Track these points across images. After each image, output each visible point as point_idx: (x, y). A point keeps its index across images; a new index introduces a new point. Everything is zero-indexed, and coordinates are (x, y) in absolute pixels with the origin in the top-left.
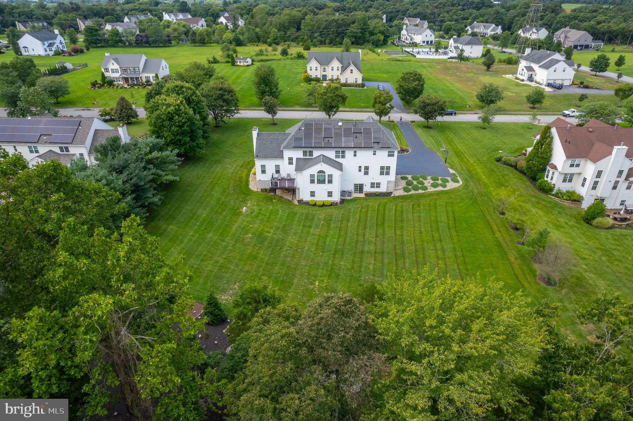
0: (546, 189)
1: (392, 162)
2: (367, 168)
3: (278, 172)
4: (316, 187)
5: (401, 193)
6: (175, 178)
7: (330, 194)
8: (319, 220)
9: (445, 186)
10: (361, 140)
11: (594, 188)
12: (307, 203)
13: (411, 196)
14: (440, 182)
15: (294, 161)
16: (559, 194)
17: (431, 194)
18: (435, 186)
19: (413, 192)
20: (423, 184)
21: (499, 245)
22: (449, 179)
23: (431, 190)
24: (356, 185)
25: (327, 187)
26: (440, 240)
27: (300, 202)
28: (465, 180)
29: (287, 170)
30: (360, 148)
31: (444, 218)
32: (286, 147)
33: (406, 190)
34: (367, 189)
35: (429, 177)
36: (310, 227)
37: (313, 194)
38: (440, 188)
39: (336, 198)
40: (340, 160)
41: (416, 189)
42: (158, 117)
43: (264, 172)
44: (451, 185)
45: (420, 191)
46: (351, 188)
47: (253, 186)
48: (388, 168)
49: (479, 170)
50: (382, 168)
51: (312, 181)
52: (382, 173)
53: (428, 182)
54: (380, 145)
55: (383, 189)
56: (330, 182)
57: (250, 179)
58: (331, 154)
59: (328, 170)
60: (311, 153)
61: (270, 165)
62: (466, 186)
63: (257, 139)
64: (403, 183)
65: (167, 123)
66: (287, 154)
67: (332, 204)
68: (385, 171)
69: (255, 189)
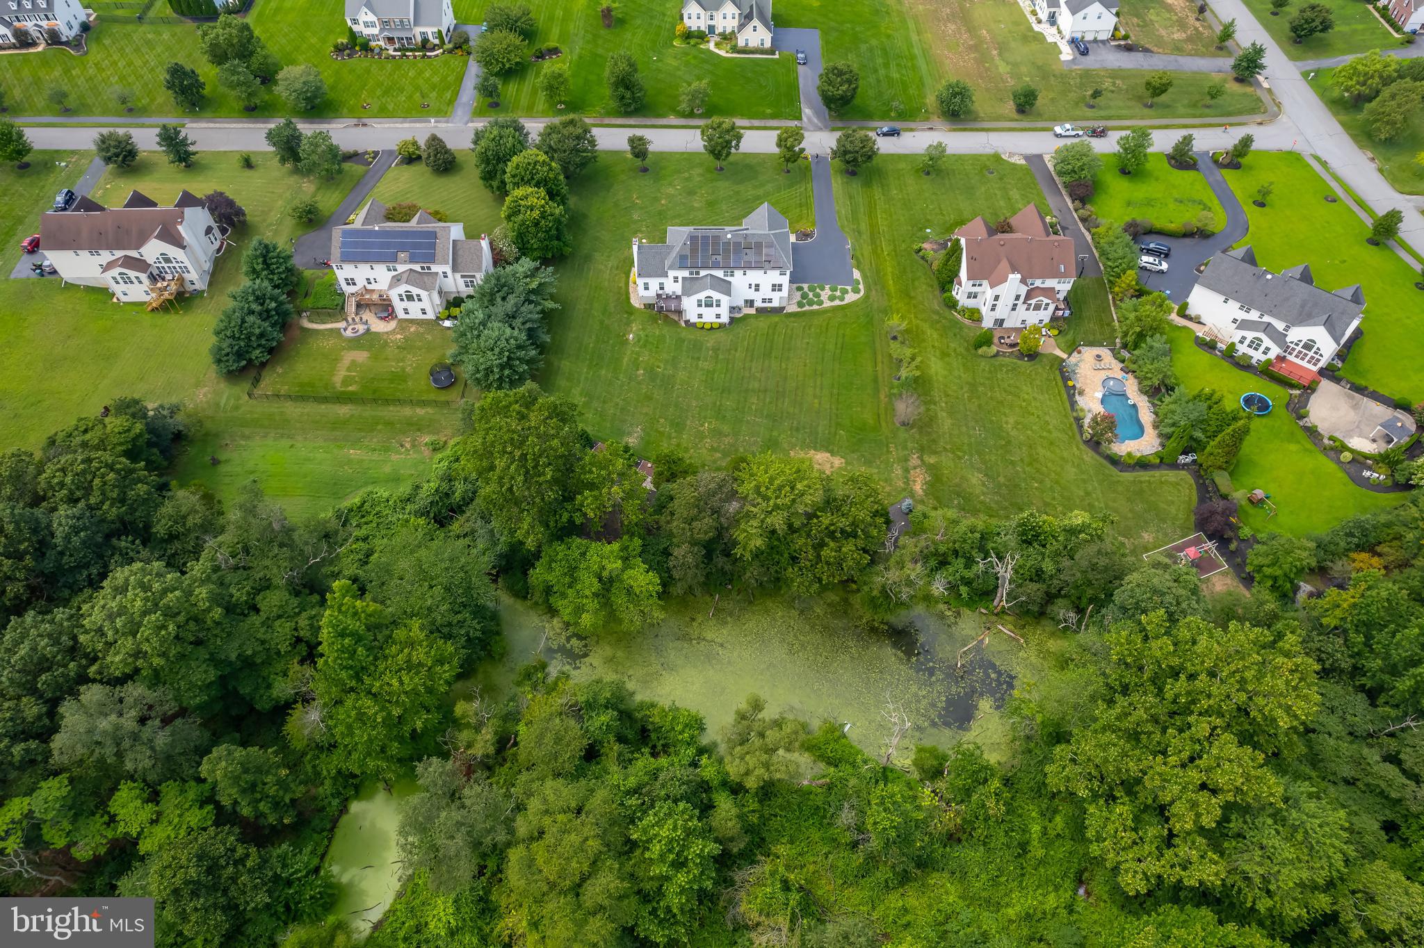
0: (952, 304)
1: (785, 280)
2: (757, 285)
3: (662, 288)
4: (703, 310)
5: (793, 308)
6: (557, 306)
7: (718, 316)
8: (708, 349)
9: (842, 299)
10: (751, 256)
11: (993, 310)
12: (694, 325)
13: (804, 313)
14: (838, 293)
15: (680, 280)
16: (964, 311)
17: (825, 311)
18: (832, 298)
19: (807, 308)
20: (818, 296)
21: (876, 380)
22: (849, 288)
23: (827, 304)
24: (746, 301)
25: (715, 310)
26: (822, 375)
27: (687, 322)
28: (868, 289)
29: (673, 287)
30: (750, 268)
31: (831, 347)
32: (671, 268)
33: (800, 305)
34: (758, 304)
35: (827, 287)
36: (698, 359)
37: (700, 316)
38: (837, 302)
39: (725, 319)
40: (728, 279)
41: (811, 303)
42: (523, 223)
43: (647, 288)
44: (851, 297)
45: (815, 307)
46: (741, 303)
47: (636, 303)
48: (780, 285)
49: (890, 269)
50: (774, 285)
51: (700, 305)
52: (773, 290)
53: (825, 294)
54: (772, 264)
55: (775, 304)
56: (718, 305)
57: (631, 290)
58: (719, 273)
59: (716, 295)
60: (698, 273)
61: (654, 283)
62: (867, 297)
63: (639, 253)
64: (797, 296)
65: (533, 230)
66: (672, 274)
67: (721, 326)
68: (777, 287)
69: (637, 305)
